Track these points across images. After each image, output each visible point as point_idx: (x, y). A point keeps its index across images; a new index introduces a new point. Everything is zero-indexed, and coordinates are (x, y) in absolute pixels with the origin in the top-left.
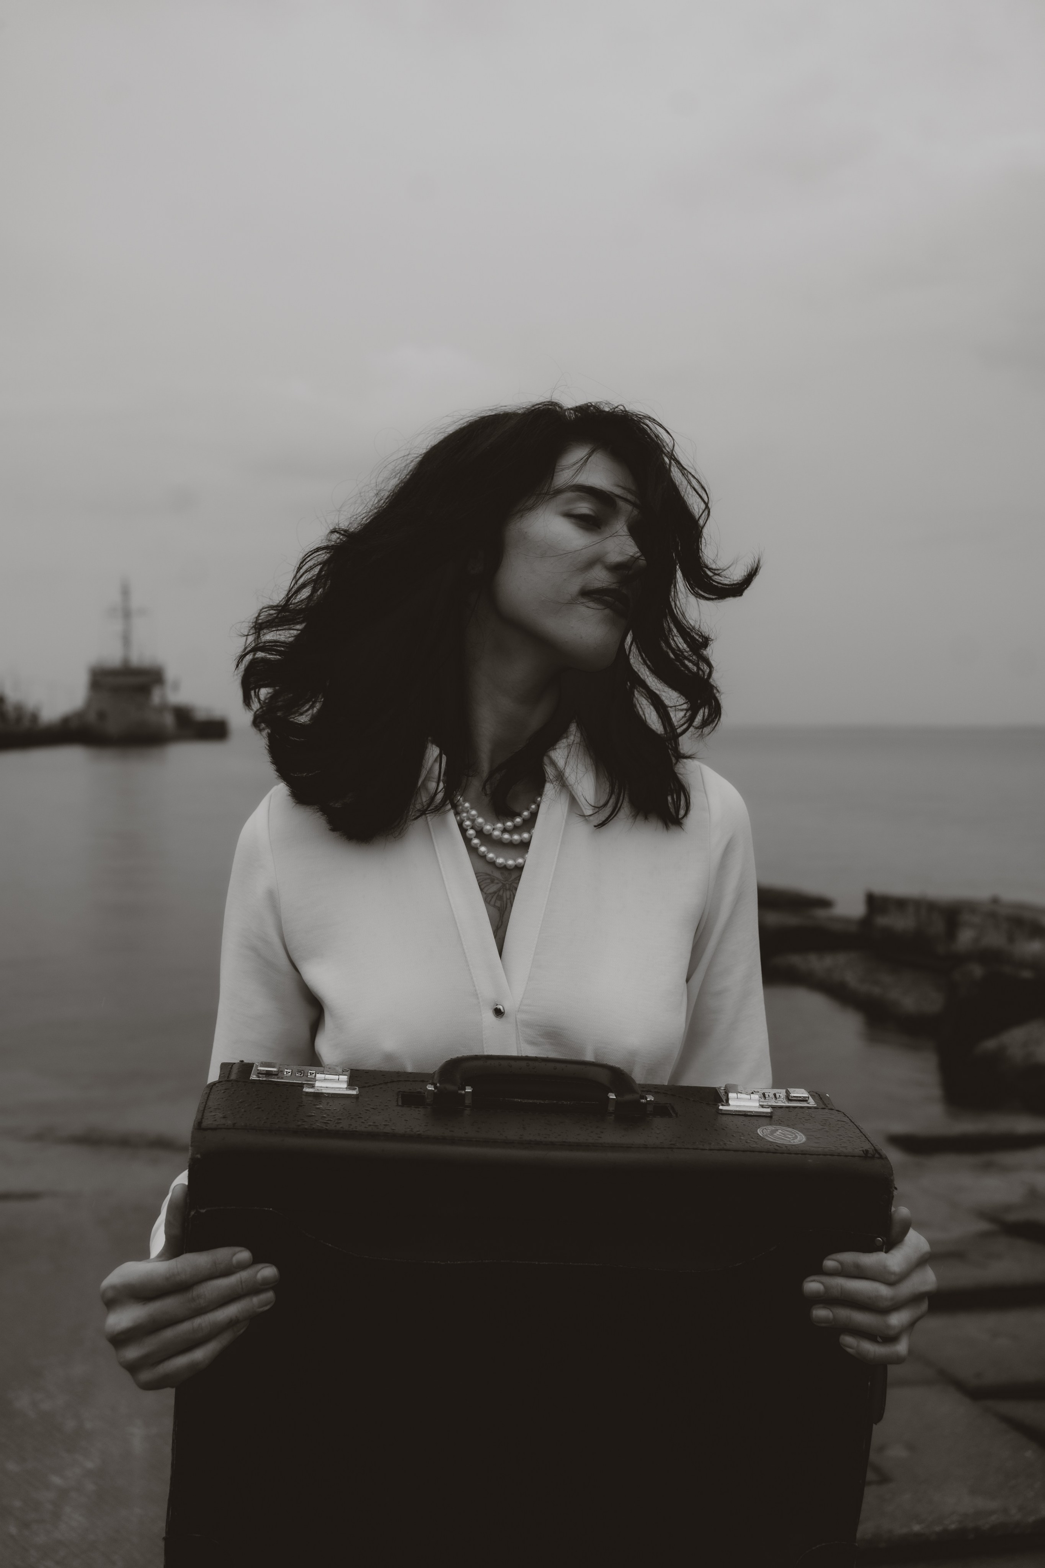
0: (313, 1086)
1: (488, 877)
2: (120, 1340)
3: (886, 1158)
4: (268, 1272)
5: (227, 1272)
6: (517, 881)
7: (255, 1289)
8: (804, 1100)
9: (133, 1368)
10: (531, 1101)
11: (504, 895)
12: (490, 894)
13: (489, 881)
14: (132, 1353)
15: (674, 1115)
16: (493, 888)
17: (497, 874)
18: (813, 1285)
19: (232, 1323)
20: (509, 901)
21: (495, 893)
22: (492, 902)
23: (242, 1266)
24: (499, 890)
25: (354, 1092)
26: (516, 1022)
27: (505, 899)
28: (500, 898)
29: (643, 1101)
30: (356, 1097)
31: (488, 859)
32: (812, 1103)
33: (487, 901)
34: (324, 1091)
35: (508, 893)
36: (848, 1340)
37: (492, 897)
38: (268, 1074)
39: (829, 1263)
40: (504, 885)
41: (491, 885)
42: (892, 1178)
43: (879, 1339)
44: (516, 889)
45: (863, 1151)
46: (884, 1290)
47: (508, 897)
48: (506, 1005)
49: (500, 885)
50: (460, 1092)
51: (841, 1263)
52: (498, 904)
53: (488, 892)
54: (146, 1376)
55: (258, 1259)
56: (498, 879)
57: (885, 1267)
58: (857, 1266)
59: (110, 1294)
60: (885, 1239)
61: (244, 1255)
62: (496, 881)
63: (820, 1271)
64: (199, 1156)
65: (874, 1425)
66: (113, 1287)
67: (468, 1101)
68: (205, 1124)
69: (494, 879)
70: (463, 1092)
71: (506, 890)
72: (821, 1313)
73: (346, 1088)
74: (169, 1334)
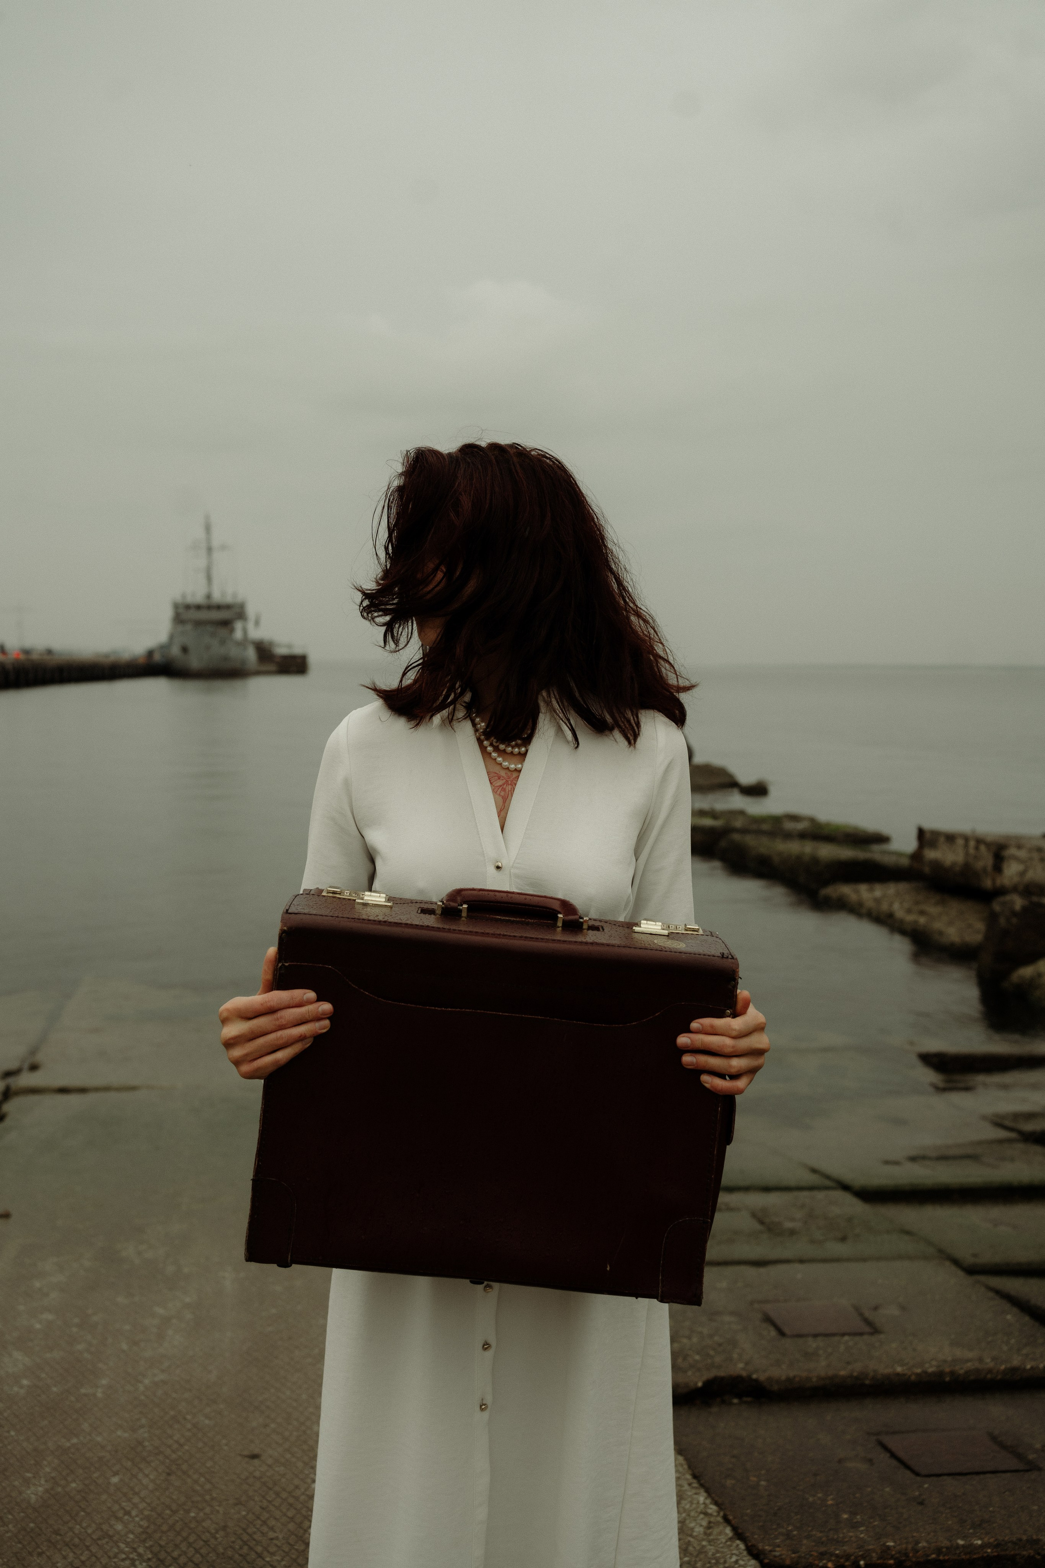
0: (362, 899)
1: (496, 775)
2: (229, 1044)
3: (736, 959)
4: (326, 1007)
5: (300, 1005)
6: (517, 779)
7: (318, 1019)
8: (697, 931)
9: (237, 1063)
10: (507, 918)
11: (507, 788)
12: (497, 786)
13: (497, 778)
14: (237, 1052)
15: (601, 929)
16: (500, 783)
17: (503, 773)
18: (683, 1040)
19: (301, 1038)
20: (510, 792)
21: (501, 786)
22: (498, 792)
23: (309, 1002)
24: (504, 784)
25: (389, 904)
26: (510, 874)
27: (507, 791)
28: (504, 790)
29: (581, 920)
30: (391, 907)
31: (497, 761)
32: (701, 932)
33: (494, 791)
34: (369, 902)
35: (510, 787)
36: (705, 1079)
37: (499, 789)
38: (334, 893)
39: (694, 1025)
40: (507, 781)
41: (498, 781)
42: (738, 970)
43: (727, 1078)
44: (516, 784)
45: (721, 953)
46: (728, 1041)
47: (510, 789)
48: (503, 863)
49: (505, 781)
50: (459, 907)
51: (702, 1025)
52: (502, 793)
53: (495, 785)
54: (246, 1068)
55: (320, 999)
56: (503, 777)
57: (730, 1026)
58: (712, 1026)
59: (225, 1015)
60: (732, 1011)
61: (311, 995)
62: (501, 778)
63: (689, 1031)
64: (285, 928)
65: (727, 1146)
66: (228, 1010)
67: (464, 914)
68: (290, 911)
69: (500, 777)
70: (461, 908)
71: (509, 785)
72: (687, 1059)
73: (385, 902)
74: (261, 1041)
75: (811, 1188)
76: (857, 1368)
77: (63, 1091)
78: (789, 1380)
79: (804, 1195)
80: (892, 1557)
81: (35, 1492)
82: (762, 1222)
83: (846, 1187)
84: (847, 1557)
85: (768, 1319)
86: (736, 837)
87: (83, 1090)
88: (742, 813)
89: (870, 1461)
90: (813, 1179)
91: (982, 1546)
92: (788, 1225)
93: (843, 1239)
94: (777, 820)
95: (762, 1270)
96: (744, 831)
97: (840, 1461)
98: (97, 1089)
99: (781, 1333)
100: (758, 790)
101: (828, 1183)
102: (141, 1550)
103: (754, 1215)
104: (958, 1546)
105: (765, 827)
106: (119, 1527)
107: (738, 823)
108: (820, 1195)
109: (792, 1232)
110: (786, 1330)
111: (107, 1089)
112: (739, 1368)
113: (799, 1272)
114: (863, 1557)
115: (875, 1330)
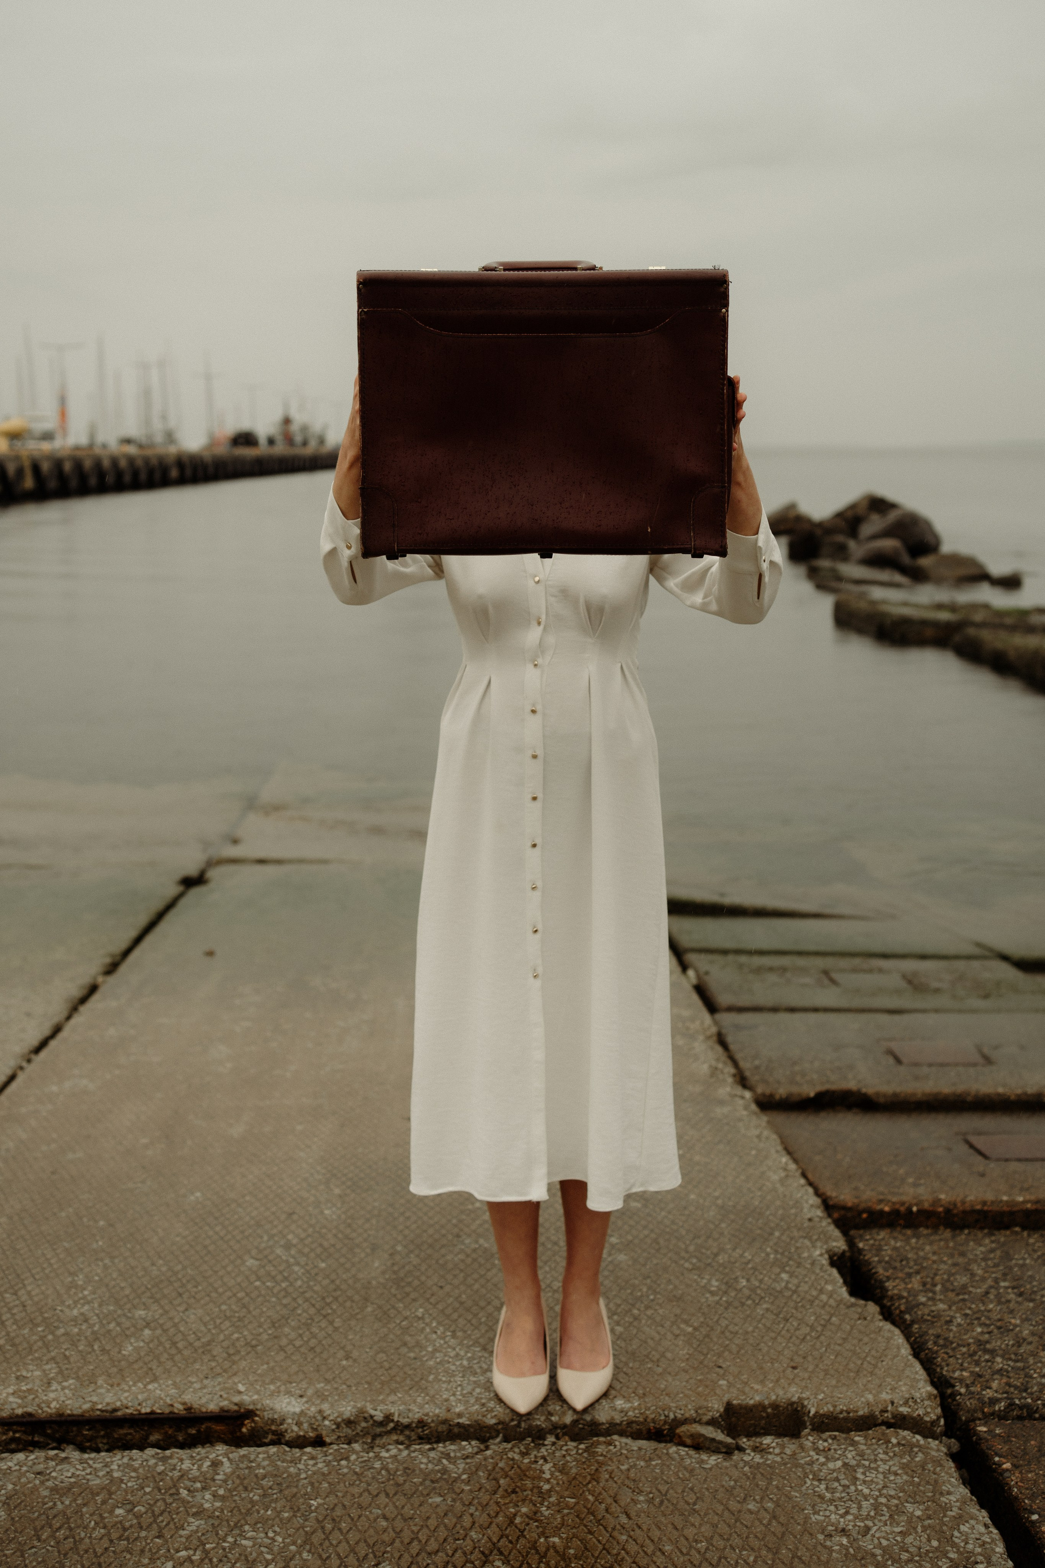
75: (969, 957)
76: (960, 1088)
77: (261, 861)
78: (895, 1095)
79: (961, 965)
80: (941, 1206)
81: (237, 1131)
82: (910, 982)
83: (1005, 958)
84: (903, 1204)
85: (890, 1052)
86: (971, 631)
87: (279, 862)
88: (986, 606)
89: (949, 1149)
90: (977, 951)
91: (1024, 1202)
92: (935, 984)
93: (986, 996)
94: (1023, 614)
95: (896, 1018)
96: (983, 625)
97: (922, 1149)
98: (290, 861)
99: (898, 1061)
100: (1012, 583)
101: (987, 953)
102: (319, 1168)
103: (904, 977)
104: (1001, 1201)
105: (1008, 621)
106: (302, 1154)
107: (978, 617)
108: (976, 964)
109: (937, 991)
110: (904, 1060)
111: (301, 861)
112: (851, 1084)
113: (931, 1019)
114: (916, 1205)
115: (988, 1061)
